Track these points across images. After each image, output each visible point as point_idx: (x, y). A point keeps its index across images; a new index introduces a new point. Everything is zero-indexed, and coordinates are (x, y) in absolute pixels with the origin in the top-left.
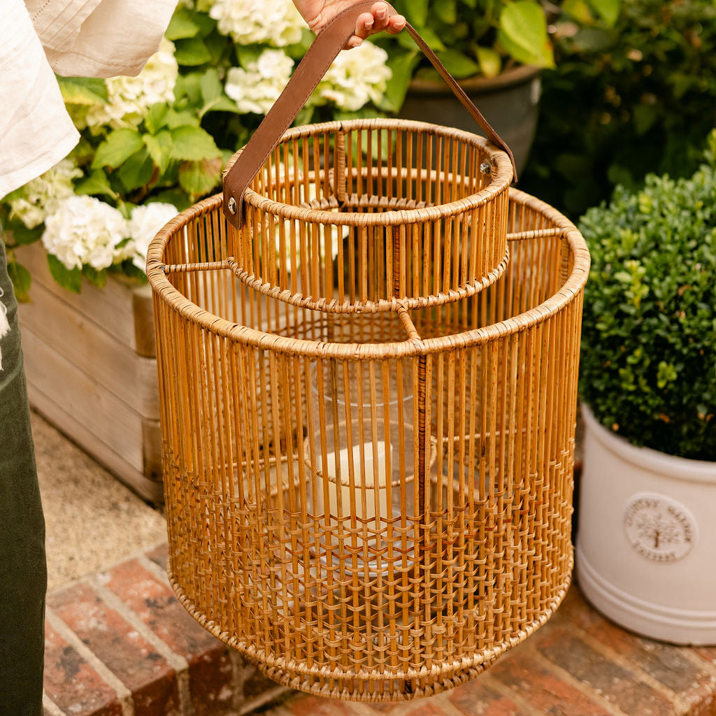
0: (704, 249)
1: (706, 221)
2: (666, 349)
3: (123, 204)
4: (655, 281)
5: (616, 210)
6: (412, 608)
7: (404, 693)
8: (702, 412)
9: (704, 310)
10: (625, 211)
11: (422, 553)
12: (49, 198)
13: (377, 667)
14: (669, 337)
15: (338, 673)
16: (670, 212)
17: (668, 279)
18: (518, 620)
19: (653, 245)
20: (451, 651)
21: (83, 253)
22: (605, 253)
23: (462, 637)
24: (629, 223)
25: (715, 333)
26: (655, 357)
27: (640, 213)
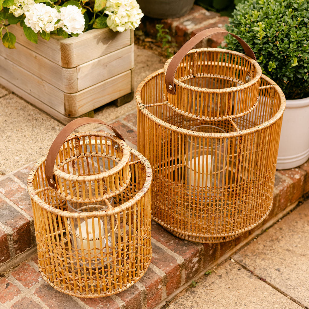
0: (285, 17)
1: (285, 7)
2: (272, 56)
3: (55, 6)
4: (268, 30)
5: (248, 4)
6: (231, 214)
7: (223, 240)
8: (285, 80)
9: (286, 41)
10: (252, 4)
11: (236, 197)
12: (25, 4)
13: (219, 233)
14: (273, 51)
15: (206, 235)
16: (271, 3)
17: (272, 29)
18: (261, 215)
19: (265, 16)
20: (242, 226)
21: (42, 26)
22: (246, 20)
23: (246, 222)
24: (255, 8)
25: (291, 49)
26: (267, 60)
27: (259, 4)
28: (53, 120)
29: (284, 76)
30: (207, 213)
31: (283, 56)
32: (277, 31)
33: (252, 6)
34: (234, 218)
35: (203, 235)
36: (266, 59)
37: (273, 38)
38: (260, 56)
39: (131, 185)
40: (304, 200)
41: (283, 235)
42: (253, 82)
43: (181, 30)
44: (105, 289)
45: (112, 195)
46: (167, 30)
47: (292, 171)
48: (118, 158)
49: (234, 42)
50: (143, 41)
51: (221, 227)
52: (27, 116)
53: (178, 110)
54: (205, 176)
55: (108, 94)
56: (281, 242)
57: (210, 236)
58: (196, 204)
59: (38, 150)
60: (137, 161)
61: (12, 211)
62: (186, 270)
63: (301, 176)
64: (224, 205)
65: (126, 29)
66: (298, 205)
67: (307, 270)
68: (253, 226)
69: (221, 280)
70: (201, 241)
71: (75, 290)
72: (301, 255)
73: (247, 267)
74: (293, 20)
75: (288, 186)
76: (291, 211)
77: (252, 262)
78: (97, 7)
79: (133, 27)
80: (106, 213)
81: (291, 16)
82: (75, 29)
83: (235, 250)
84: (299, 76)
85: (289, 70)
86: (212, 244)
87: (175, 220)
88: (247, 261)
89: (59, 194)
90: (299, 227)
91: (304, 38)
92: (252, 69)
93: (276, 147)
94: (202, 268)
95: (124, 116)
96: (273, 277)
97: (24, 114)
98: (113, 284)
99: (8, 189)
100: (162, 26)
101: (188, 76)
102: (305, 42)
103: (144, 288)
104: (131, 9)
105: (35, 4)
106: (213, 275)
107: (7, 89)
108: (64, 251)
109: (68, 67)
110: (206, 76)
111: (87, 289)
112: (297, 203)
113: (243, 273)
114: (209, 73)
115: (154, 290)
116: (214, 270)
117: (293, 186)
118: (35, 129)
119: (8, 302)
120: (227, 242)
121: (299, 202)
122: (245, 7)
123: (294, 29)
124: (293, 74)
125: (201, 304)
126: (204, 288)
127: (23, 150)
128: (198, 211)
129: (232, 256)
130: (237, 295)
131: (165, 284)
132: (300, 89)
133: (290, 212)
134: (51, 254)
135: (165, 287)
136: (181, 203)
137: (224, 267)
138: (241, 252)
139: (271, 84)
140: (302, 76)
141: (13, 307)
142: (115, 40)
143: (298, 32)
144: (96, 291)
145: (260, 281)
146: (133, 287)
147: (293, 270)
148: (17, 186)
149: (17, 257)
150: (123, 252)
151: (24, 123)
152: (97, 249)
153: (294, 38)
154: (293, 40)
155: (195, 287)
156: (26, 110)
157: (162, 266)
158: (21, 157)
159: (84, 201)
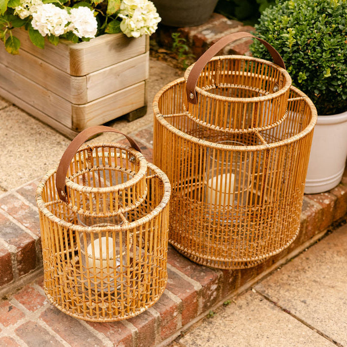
0: (318, 23)
1: (318, 12)
2: (302, 66)
3: (65, 7)
4: (298, 37)
5: (276, 9)
6: (255, 237)
7: (244, 266)
8: (317, 93)
9: (318, 49)
10: (281, 9)
11: (260, 218)
12: (32, 5)
13: (240, 257)
14: (304, 61)
15: (227, 260)
16: (303, 8)
17: (303, 36)
18: (287, 239)
19: (296, 22)
20: (266, 251)
21: (51, 28)
22: (275, 26)
23: (270, 246)
24: (284, 14)
25: (324, 59)
26: (297, 70)
27: (289, 9)
28: (58, 134)
29: (315, 88)
30: (228, 235)
31: (315, 66)
32: (309, 39)
33: (281, 11)
34: (258, 242)
35: (223, 259)
36: (295, 69)
37: (304, 46)
38: (289, 66)
39: (146, 203)
40: (334, 229)
41: (310, 265)
42: (282, 91)
43: (200, 40)
44: (117, 313)
45: (127, 209)
46: (184, 40)
47: (321, 195)
48: (134, 172)
49: (260, 50)
50: (157, 52)
51: (243, 251)
52: (29, 129)
53: (200, 121)
54: (227, 195)
55: (119, 107)
56: (307, 272)
57: (231, 260)
58: (217, 224)
59: (43, 166)
60: (154, 176)
61: (16, 229)
62: (204, 297)
63: (331, 202)
64: (247, 226)
65: (142, 34)
66: (327, 234)
67: (335, 303)
68: (278, 251)
69: (241, 311)
70: (220, 267)
71: (85, 313)
72: (329, 287)
73: (270, 298)
74: (326, 27)
75: (317, 211)
76: (319, 240)
77: (276, 293)
78: (111, 10)
79: (149, 33)
80: (122, 227)
81: (324, 22)
82: (87, 32)
83: (256, 279)
84: (332, 89)
85: (321, 82)
86: (232, 270)
87: (193, 242)
88: (270, 291)
89: (71, 208)
90: (327, 257)
91: (338, 47)
92: (281, 79)
93: (306, 164)
94: (220, 298)
95: (136, 132)
96: (298, 309)
97: (26, 127)
98: (125, 307)
99: (11, 206)
100: (179, 34)
101: (210, 86)
102: (340, 51)
103: (159, 314)
104: (148, 12)
105: (44, 5)
106: (232, 306)
107: (7, 101)
108: (74, 269)
109: (78, 75)
110: (230, 86)
111: (98, 312)
112: (325, 231)
113: (265, 304)
114: (233, 83)
115: (169, 318)
116: (234, 300)
117: (322, 212)
118: (38, 144)
119: (11, 326)
120: (249, 268)
121: (328, 231)
122: (274, 13)
123: (327, 36)
124: (325, 86)
125: (220, 336)
126: (223, 319)
127: (26, 166)
128: (218, 232)
129: (253, 286)
130: (258, 327)
131: (181, 312)
132: (332, 103)
133: (318, 242)
134: (60, 273)
135: (181, 315)
136: (200, 224)
137: (244, 298)
138: (263, 282)
139: (300, 96)
140: (335, 88)
141: (17, 330)
142: (128, 47)
143: (332, 40)
144: (107, 315)
145: (284, 313)
146: (146, 312)
147: (320, 303)
148: (20, 203)
149: (20, 279)
150: (137, 272)
151: (26, 137)
152: (110, 267)
153: (327, 47)
154: (326, 49)
155: (212, 318)
156: (28, 123)
157: (178, 293)
158: (24, 173)
159: (97, 216)
